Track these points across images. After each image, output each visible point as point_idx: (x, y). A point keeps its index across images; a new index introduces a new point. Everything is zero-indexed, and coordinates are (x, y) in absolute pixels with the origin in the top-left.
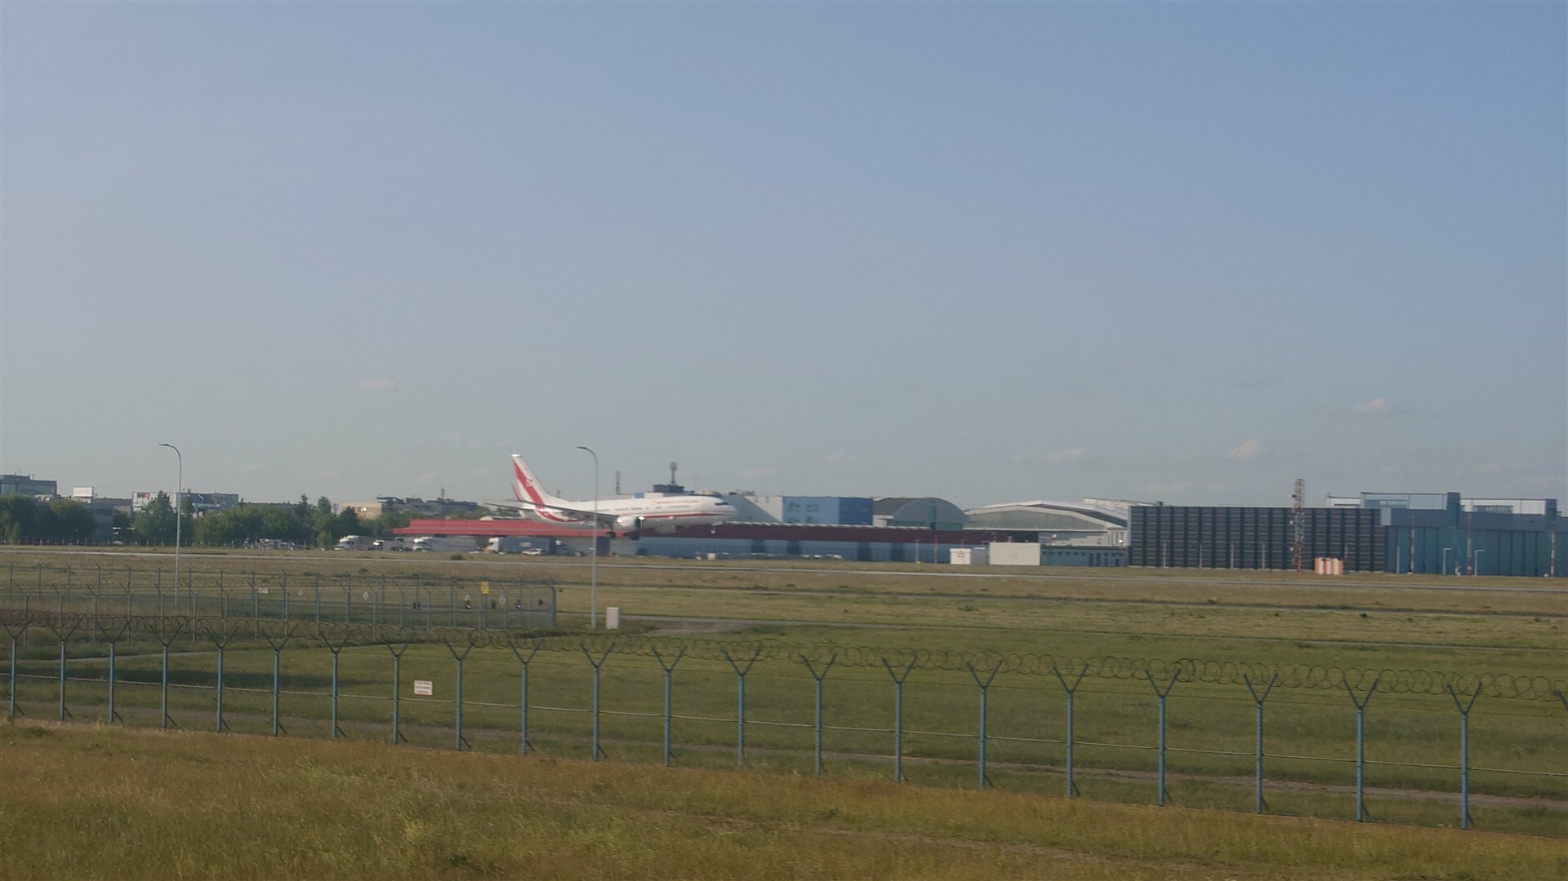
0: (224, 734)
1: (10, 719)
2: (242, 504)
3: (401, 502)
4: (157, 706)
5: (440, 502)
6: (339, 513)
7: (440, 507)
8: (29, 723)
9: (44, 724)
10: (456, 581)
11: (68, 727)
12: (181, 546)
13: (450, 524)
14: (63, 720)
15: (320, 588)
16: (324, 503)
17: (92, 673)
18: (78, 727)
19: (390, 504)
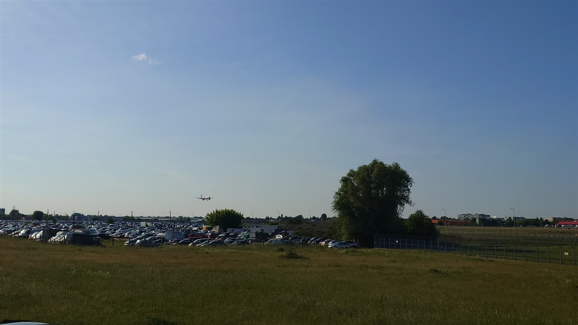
0: (527, 262)
1: (486, 258)
2: (525, 219)
3: (557, 218)
4: (514, 256)
5: (565, 218)
6: (544, 220)
7: (565, 219)
8: (490, 259)
9: (492, 259)
10: (570, 233)
11: (497, 260)
12: (515, 227)
13: (567, 222)
14: (496, 258)
15: (543, 235)
16: (541, 218)
17: (501, 250)
18: (499, 260)
19: (554, 219)
